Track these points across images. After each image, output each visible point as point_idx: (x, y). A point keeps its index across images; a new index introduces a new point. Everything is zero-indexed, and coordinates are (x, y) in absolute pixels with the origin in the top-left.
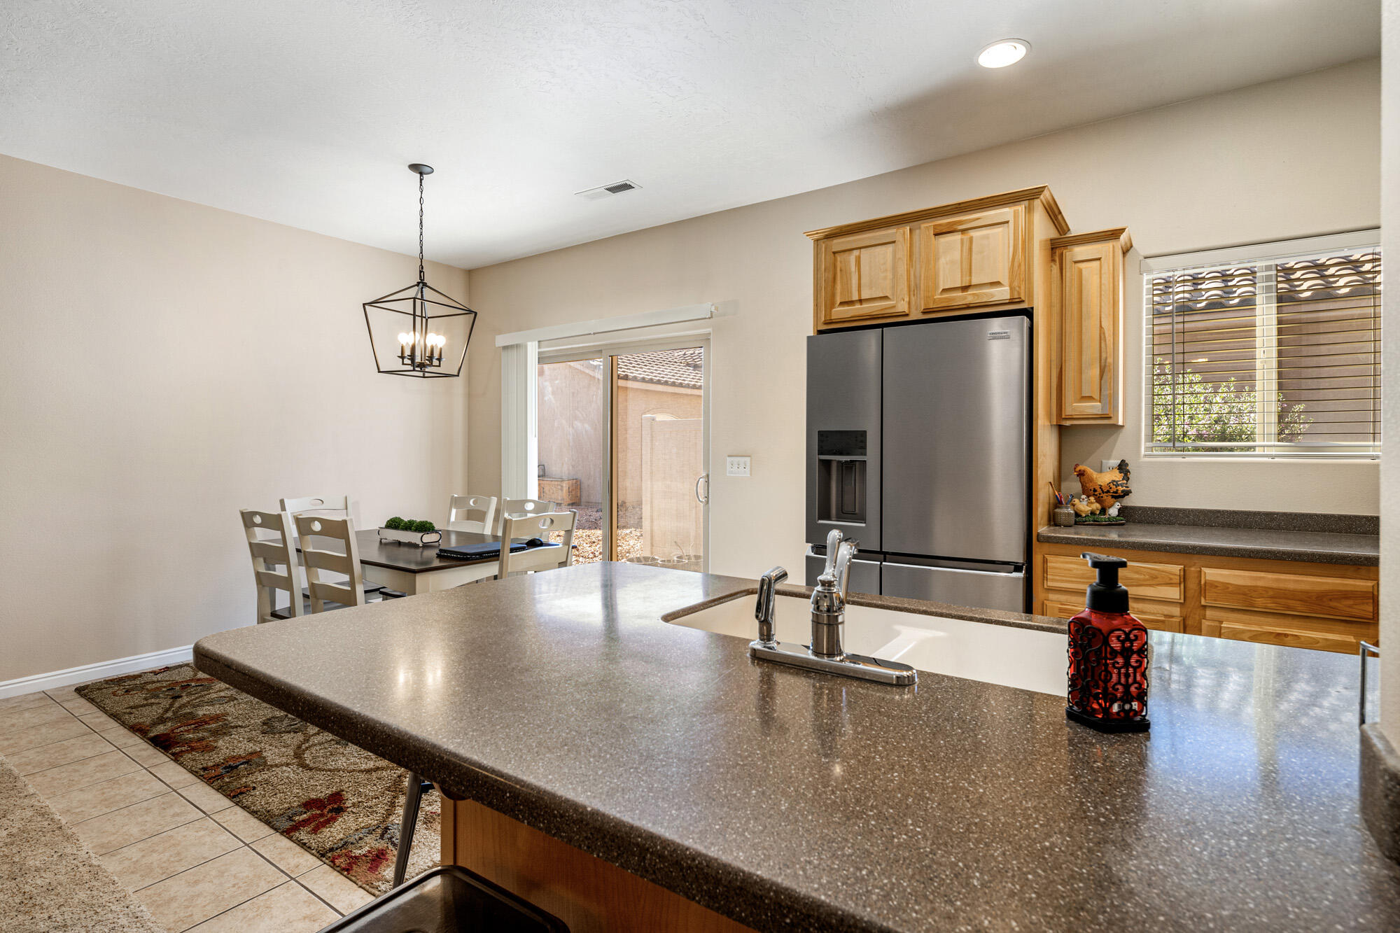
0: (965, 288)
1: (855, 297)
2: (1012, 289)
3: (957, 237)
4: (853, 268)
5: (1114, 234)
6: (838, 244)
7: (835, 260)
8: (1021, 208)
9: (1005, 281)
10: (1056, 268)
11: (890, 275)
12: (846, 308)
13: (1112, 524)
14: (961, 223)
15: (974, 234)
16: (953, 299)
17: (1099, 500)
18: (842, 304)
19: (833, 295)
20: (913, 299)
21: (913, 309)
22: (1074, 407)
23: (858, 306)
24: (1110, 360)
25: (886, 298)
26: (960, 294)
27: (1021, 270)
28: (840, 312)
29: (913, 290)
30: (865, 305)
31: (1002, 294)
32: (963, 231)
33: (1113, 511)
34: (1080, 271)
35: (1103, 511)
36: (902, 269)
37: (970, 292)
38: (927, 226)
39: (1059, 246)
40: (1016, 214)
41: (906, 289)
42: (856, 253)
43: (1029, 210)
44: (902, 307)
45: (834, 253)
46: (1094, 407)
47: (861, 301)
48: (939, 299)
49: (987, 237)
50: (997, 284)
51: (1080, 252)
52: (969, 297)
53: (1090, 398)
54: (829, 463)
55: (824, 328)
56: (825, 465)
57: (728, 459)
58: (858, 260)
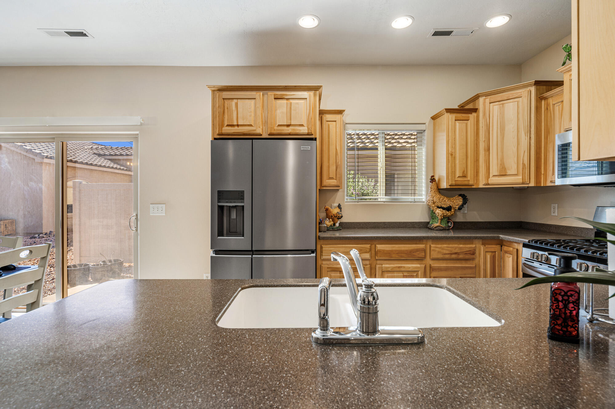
0: (288, 126)
1: (235, 123)
2: (308, 129)
3: (284, 101)
4: (234, 108)
5: (341, 112)
6: (226, 94)
7: (224, 103)
8: (312, 93)
9: (305, 124)
11: (253, 115)
12: (230, 128)
13: (338, 230)
14: (286, 95)
15: (293, 101)
16: (283, 130)
17: (333, 220)
18: (228, 125)
19: (223, 121)
20: (264, 128)
21: (264, 133)
22: (327, 182)
23: (236, 128)
24: (339, 163)
25: (251, 125)
26: (285, 128)
27: (310, 122)
28: (227, 130)
29: (265, 123)
30: (240, 128)
31: (304, 130)
32: (287, 99)
33: (337, 225)
34: (329, 125)
35: (334, 224)
36: (259, 112)
37: (291, 128)
38: (271, 94)
39: (322, 112)
40: (310, 96)
41: (261, 122)
42: (235, 101)
43: (315, 95)
44: (259, 131)
45: (224, 99)
46: (333, 182)
47: (238, 125)
48: (277, 130)
49: (298, 104)
50: (302, 125)
51: (328, 117)
52: (289, 130)
53: (332, 178)
54: (223, 206)
55: (218, 137)
56: (221, 208)
57: (151, 205)
58: (237, 104)
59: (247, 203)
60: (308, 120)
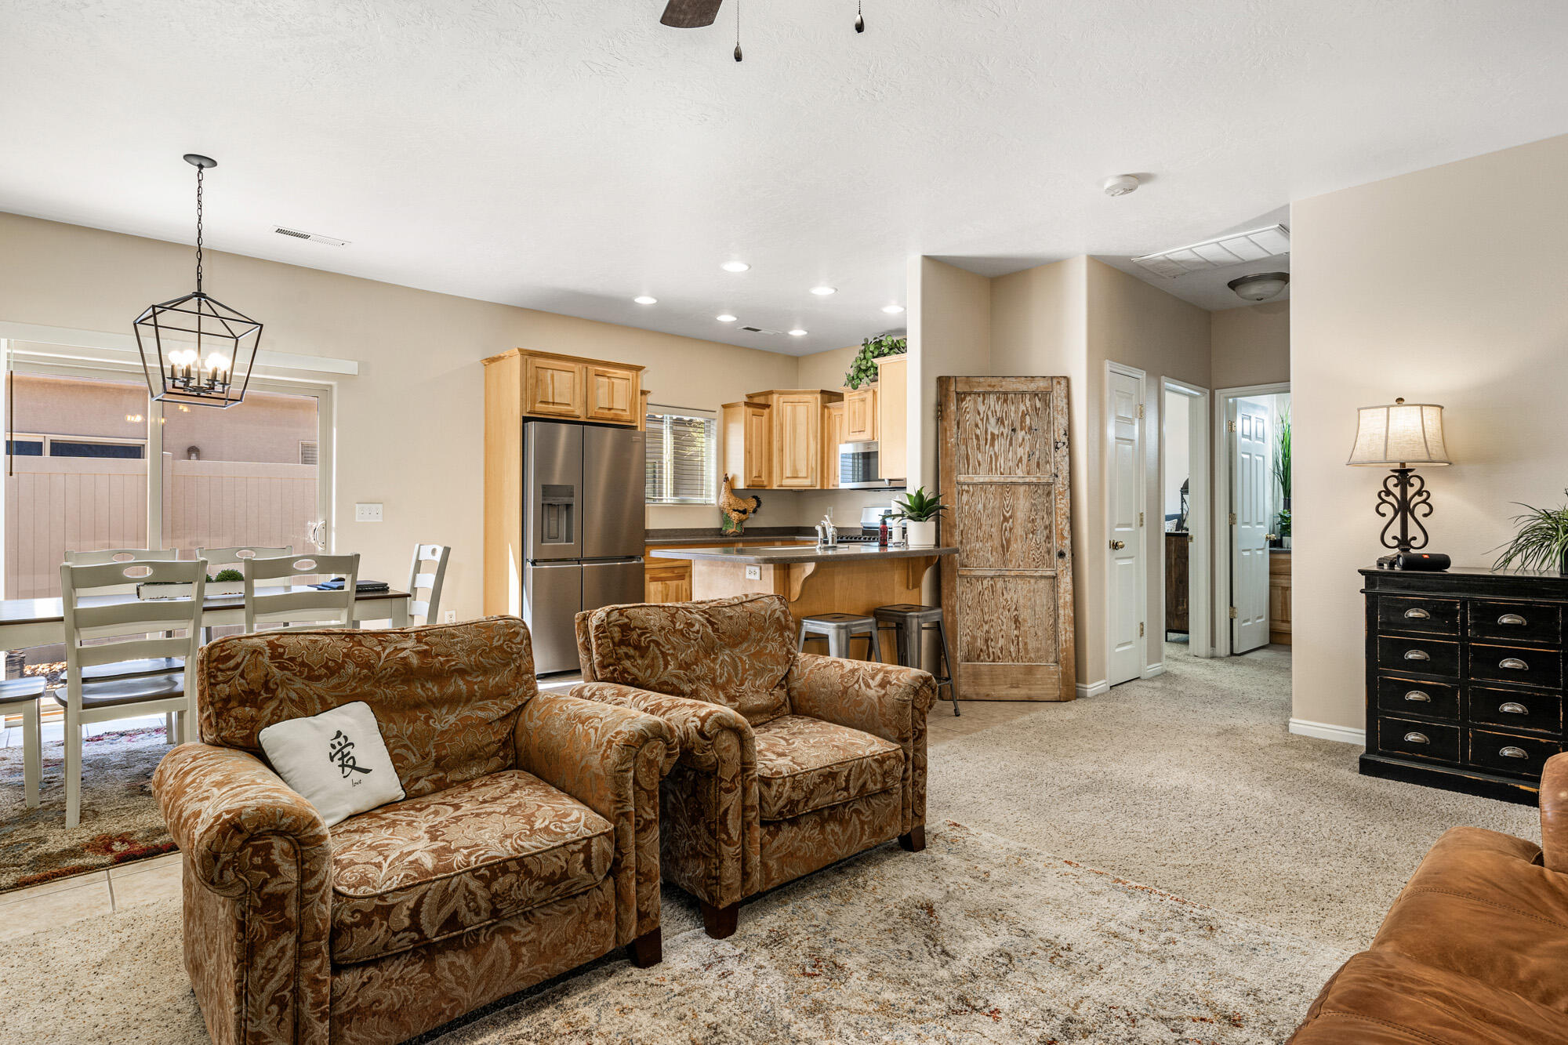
0: (610, 409)
1: (551, 400)
3: (606, 380)
4: (549, 382)
6: (540, 362)
7: (536, 372)
9: (627, 409)
11: (570, 391)
12: (543, 405)
14: (608, 372)
15: (613, 380)
16: (602, 414)
18: (542, 402)
19: (535, 395)
20: (583, 409)
21: (583, 415)
23: (551, 406)
25: (568, 405)
26: (605, 412)
27: (634, 406)
28: (540, 407)
29: (583, 403)
30: (554, 406)
31: (626, 416)
32: (609, 377)
36: (578, 389)
37: (612, 411)
38: (592, 368)
40: (632, 377)
41: (579, 402)
42: (550, 372)
43: (637, 376)
44: (577, 413)
45: (535, 367)
47: (553, 403)
48: (597, 413)
49: (619, 384)
50: (624, 410)
52: (610, 414)
55: (528, 415)
56: (543, 506)
57: (357, 505)
59: (576, 502)
60: (629, 403)
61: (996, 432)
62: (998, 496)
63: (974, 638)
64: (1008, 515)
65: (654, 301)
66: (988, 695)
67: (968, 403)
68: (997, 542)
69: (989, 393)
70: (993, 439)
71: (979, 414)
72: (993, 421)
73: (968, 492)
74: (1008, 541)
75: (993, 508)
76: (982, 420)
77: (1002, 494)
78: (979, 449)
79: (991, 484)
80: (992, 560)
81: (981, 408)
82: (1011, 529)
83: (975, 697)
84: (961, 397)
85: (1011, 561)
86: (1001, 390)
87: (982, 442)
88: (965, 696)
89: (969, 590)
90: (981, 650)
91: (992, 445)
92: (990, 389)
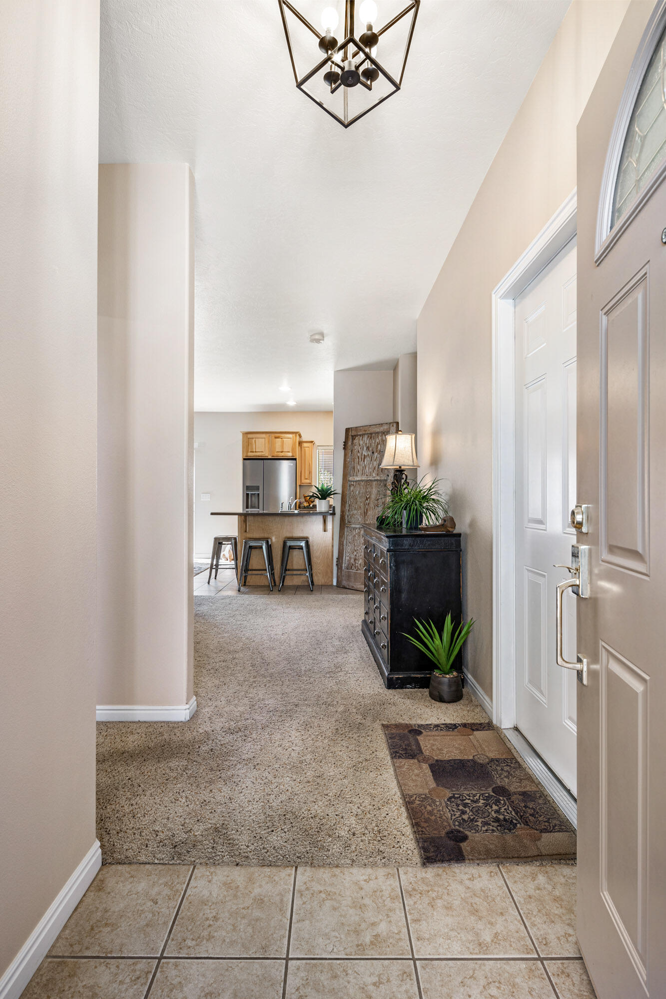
0: (282, 452)
1: (254, 451)
3: (280, 440)
4: (254, 443)
5: (312, 442)
6: (250, 436)
7: (249, 440)
8: (294, 435)
9: (290, 452)
10: (300, 447)
11: (263, 447)
12: (252, 454)
13: (311, 508)
14: (281, 436)
15: (284, 439)
16: (279, 454)
17: (308, 503)
18: (251, 452)
19: (248, 450)
20: (269, 453)
21: (269, 456)
22: (304, 481)
23: (255, 453)
25: (262, 452)
27: (293, 450)
28: (250, 454)
29: (270, 451)
30: (257, 454)
31: (290, 454)
32: (281, 438)
33: (311, 506)
34: (305, 449)
35: (309, 505)
36: (267, 445)
37: (283, 453)
38: (273, 435)
39: (300, 443)
41: (268, 451)
42: (254, 439)
43: (296, 436)
44: (267, 455)
45: (249, 438)
46: (308, 481)
48: (276, 454)
49: (286, 441)
50: (288, 452)
51: (305, 445)
52: (282, 454)
53: (307, 479)
54: (248, 494)
55: (245, 458)
56: (247, 494)
57: (202, 495)
58: (255, 441)
59: (261, 492)
60: (292, 449)
61: (366, 454)
62: (365, 487)
63: (350, 558)
64: (368, 497)
65: (295, 403)
66: (353, 587)
67: (356, 441)
68: (362, 511)
69: (364, 434)
70: (364, 458)
71: (360, 445)
72: (365, 448)
73: (353, 485)
74: (367, 510)
75: (362, 493)
76: (361, 449)
77: (366, 486)
78: (359, 463)
79: (362, 481)
80: (360, 519)
81: (361, 443)
82: (368, 504)
83: (348, 587)
84: (354, 437)
85: (367, 520)
86: (369, 432)
87: (360, 460)
88: (344, 586)
89: (350, 534)
90: (353, 565)
91: (364, 461)
92: (364, 432)
